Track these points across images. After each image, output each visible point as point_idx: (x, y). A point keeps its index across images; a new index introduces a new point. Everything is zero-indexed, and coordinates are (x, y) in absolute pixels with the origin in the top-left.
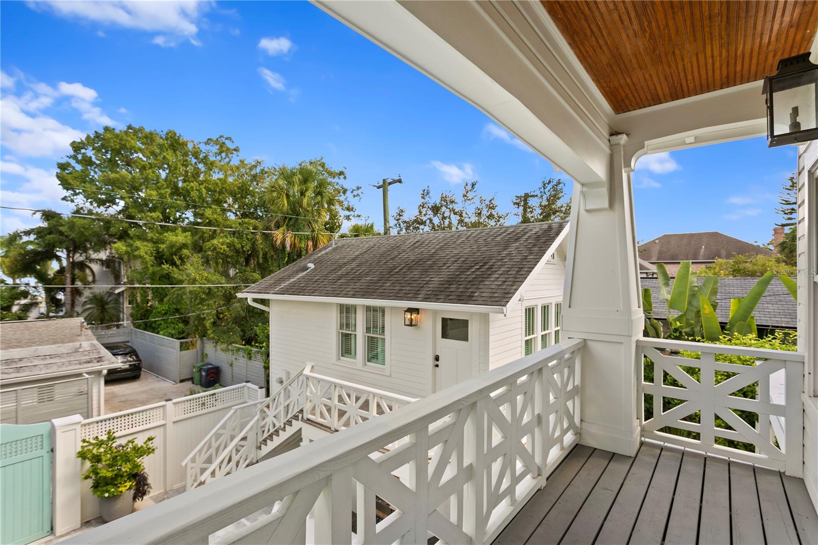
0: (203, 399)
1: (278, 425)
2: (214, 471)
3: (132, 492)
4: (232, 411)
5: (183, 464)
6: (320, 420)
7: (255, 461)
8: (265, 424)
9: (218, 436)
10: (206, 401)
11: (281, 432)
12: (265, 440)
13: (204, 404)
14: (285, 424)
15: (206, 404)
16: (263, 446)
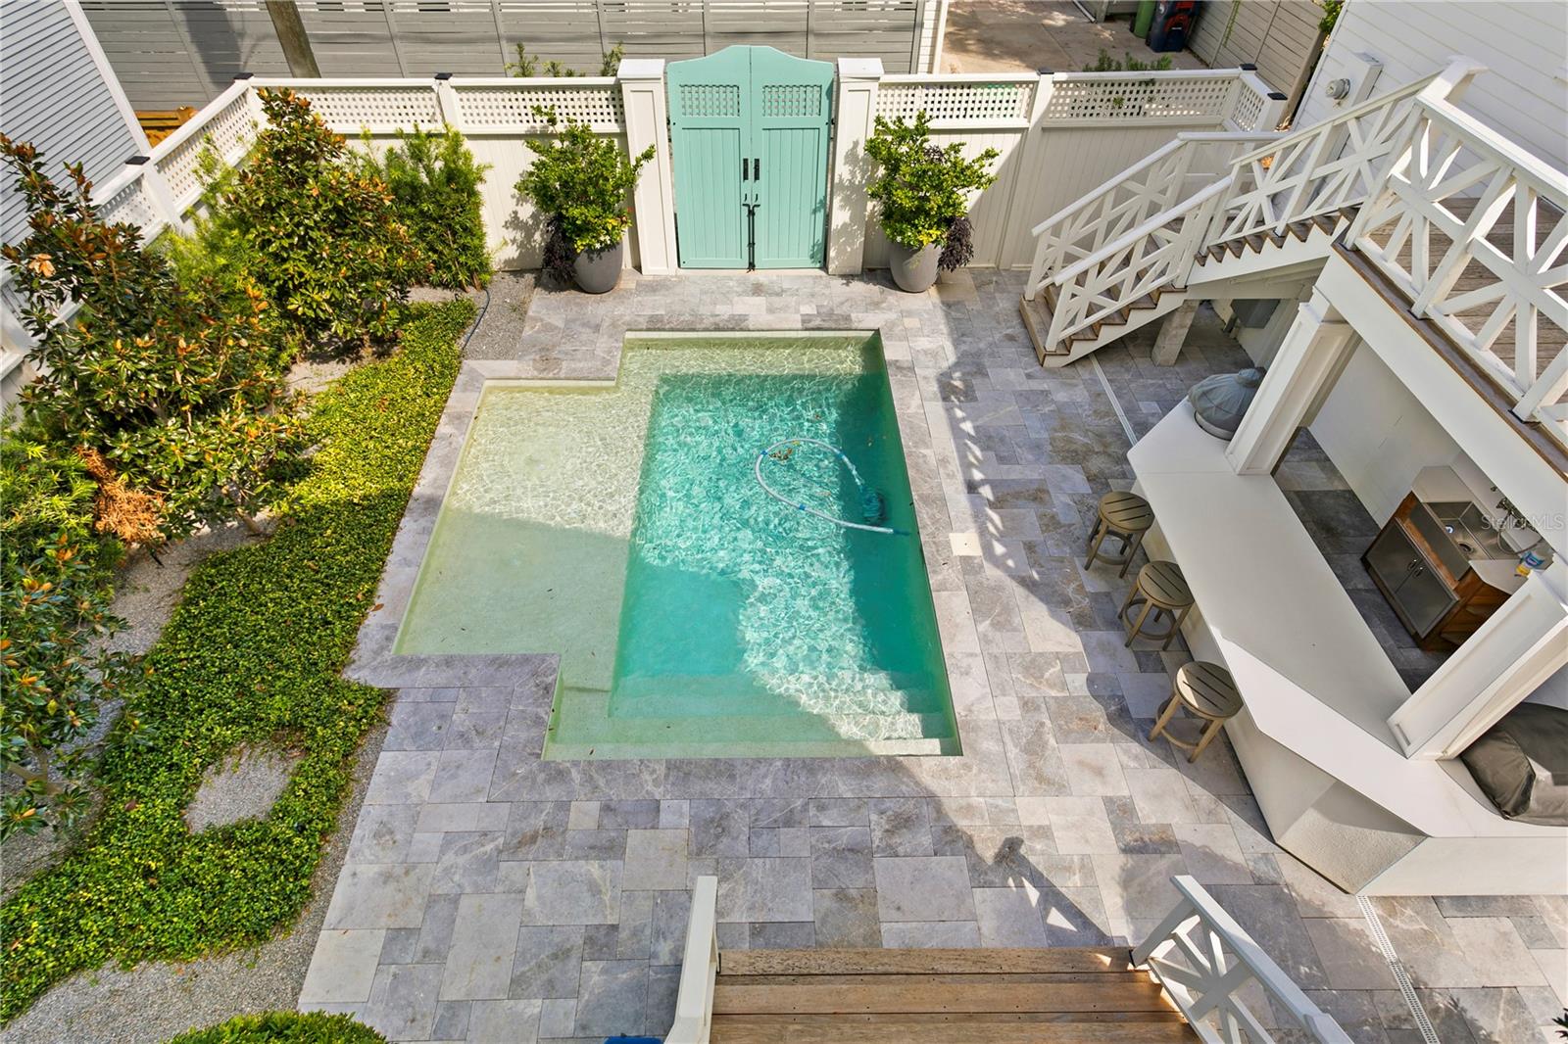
0: (1123, 88)
1: (1269, 224)
2: (1086, 273)
3: (940, 250)
4: (1175, 144)
5: (1036, 231)
6: (1393, 269)
7: (1179, 285)
8: (1239, 208)
9: (1122, 194)
10: (1127, 95)
11: (1268, 243)
12: (1222, 248)
13: (1119, 102)
14: (1288, 228)
15: (1125, 102)
16: (1211, 259)
